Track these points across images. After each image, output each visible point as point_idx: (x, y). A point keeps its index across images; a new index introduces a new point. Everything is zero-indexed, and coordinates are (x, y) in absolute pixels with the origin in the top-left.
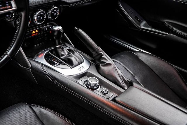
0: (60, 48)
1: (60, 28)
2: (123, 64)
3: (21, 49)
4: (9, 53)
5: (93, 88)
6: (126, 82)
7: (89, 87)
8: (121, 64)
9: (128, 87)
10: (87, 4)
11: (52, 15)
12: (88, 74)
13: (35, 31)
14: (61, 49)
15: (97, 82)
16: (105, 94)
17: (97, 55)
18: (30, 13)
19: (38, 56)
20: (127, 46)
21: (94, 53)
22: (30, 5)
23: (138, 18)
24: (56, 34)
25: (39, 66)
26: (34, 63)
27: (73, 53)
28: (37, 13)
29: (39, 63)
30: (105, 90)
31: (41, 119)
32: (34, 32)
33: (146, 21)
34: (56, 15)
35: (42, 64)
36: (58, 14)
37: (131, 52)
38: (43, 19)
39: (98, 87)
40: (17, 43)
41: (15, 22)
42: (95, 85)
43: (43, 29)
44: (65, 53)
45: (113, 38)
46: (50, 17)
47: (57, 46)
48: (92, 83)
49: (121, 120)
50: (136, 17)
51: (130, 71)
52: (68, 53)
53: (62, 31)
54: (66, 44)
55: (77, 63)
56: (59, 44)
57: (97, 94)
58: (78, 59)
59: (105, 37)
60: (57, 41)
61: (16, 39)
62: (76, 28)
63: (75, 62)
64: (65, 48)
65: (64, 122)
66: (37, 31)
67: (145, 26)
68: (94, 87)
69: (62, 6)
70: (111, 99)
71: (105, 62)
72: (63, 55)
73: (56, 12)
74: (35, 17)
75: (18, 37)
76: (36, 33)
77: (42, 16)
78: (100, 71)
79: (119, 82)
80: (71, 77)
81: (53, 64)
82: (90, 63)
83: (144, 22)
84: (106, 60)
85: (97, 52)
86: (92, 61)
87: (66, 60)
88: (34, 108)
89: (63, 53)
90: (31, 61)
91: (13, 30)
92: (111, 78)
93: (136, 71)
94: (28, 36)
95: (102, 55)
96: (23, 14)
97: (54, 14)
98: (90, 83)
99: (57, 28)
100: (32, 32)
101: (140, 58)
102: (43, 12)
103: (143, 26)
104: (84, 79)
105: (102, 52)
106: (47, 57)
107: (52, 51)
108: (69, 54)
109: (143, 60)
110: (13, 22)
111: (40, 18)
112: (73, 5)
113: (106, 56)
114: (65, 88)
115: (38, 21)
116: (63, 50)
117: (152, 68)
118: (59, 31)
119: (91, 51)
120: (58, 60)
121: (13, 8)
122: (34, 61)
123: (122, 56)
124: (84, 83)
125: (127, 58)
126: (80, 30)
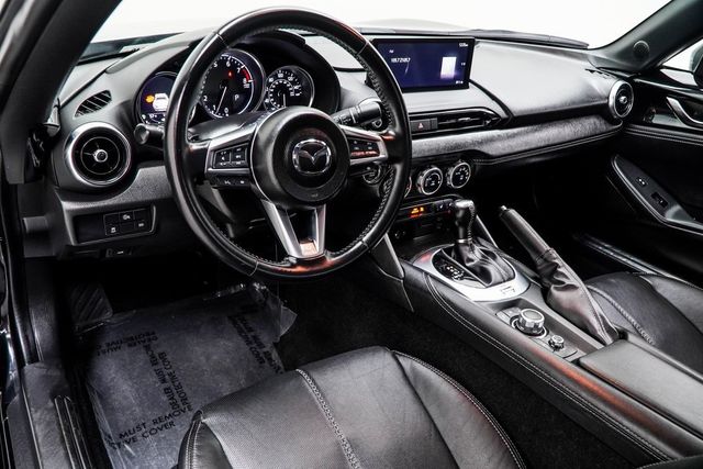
0: (466, 244)
1: (469, 203)
2: (611, 299)
3: (386, 236)
4: (365, 239)
5: (531, 333)
6: (609, 330)
7: (522, 328)
8: (608, 297)
9: (615, 340)
10: (533, 160)
11: (456, 179)
12: (521, 304)
13: (419, 208)
14: (468, 248)
15: (541, 322)
16: (557, 348)
17: (548, 267)
18: (413, 171)
19: (419, 257)
20: (629, 262)
21: (539, 261)
22: (414, 156)
23: (660, 198)
24: (460, 214)
25: (420, 278)
26: (409, 270)
27: (494, 258)
28: (426, 173)
29: (421, 271)
30: (558, 340)
31: (413, 384)
32: (415, 211)
33: (681, 205)
34: (464, 180)
35: (427, 274)
36: (468, 178)
37: (637, 276)
38: (437, 185)
39: (543, 332)
40: (382, 223)
41: (381, 188)
42: (536, 326)
43: (435, 206)
44: (476, 255)
45: (594, 242)
46: (450, 182)
47: (461, 241)
48: (528, 320)
49: (587, 406)
50: (655, 196)
51: (630, 318)
52: (483, 256)
53: (472, 211)
54: (480, 240)
55: (499, 278)
56: (465, 237)
57: (540, 345)
58: (502, 271)
59: (576, 238)
60: (461, 231)
61: (381, 214)
62: (504, 208)
63: (495, 276)
64: (477, 248)
65: (461, 397)
66: (422, 209)
67: (676, 215)
68: (532, 329)
69: (478, 162)
70: (571, 359)
71: (563, 283)
72: (470, 260)
73: (463, 173)
74: (421, 180)
75: (385, 211)
76: (420, 213)
77: (435, 178)
78: (549, 300)
79: (593, 327)
80: (484, 304)
81: (449, 275)
82: (530, 283)
83: (677, 208)
84: (566, 277)
85: (546, 260)
86: (534, 278)
87: (478, 270)
88: (401, 359)
89: (471, 256)
90: (404, 266)
91: (374, 203)
92: (574, 319)
93: (644, 319)
94: (403, 217)
95: (557, 266)
96: (399, 167)
97: (459, 176)
98: (525, 321)
99: (462, 204)
100: (412, 209)
101: (659, 291)
102: (437, 171)
103: (672, 215)
104: (511, 313)
105: (559, 261)
106: (437, 261)
107: (448, 251)
108: (484, 259)
109: (666, 295)
110: (377, 187)
111: (430, 182)
112: (502, 160)
113: (565, 269)
114: (469, 325)
115: (425, 189)
116: (472, 249)
117: (691, 318)
118: (467, 210)
119: (534, 257)
120: (460, 270)
121: (381, 156)
122: (412, 266)
123: (613, 280)
124: (512, 319)
125: (623, 286)
126: (513, 212)
